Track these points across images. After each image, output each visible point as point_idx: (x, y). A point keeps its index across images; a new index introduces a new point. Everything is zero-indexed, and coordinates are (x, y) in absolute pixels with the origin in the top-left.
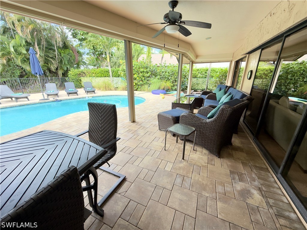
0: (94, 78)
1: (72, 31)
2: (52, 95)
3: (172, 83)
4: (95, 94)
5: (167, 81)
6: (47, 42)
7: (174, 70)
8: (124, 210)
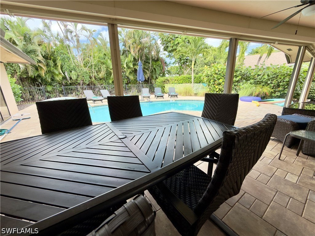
0: (176, 84)
1: (164, 45)
2: (146, 97)
3: (273, 89)
4: (177, 98)
5: (263, 86)
6: (146, 56)
7: (277, 72)
8: (241, 198)
